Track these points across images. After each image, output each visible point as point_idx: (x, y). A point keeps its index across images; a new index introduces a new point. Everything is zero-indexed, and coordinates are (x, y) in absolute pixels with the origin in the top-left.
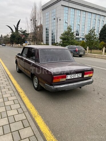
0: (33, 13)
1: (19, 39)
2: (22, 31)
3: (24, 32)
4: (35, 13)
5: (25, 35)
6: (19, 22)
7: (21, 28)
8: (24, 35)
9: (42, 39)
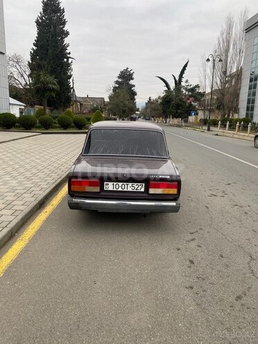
0: (221, 42)
1: (178, 106)
2: (188, 88)
3: (193, 90)
4: (228, 42)
5: (195, 97)
6: (186, 66)
7: (187, 81)
8: (191, 96)
9: (237, 105)
